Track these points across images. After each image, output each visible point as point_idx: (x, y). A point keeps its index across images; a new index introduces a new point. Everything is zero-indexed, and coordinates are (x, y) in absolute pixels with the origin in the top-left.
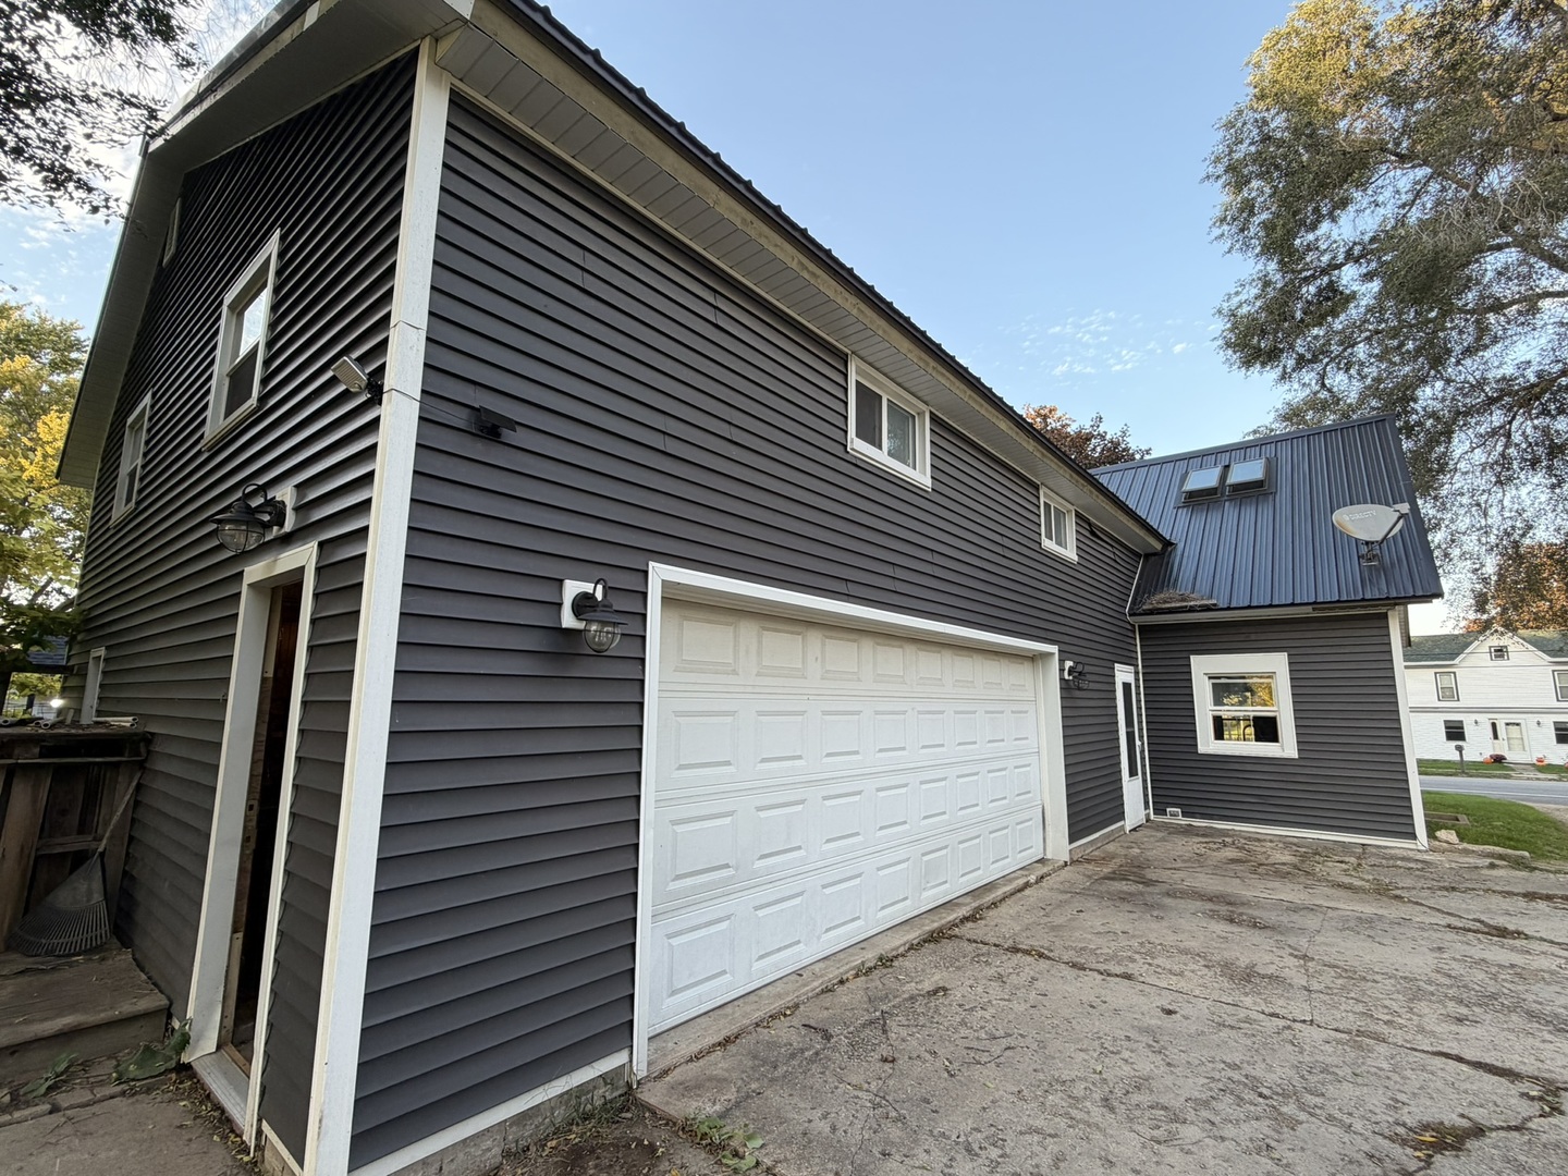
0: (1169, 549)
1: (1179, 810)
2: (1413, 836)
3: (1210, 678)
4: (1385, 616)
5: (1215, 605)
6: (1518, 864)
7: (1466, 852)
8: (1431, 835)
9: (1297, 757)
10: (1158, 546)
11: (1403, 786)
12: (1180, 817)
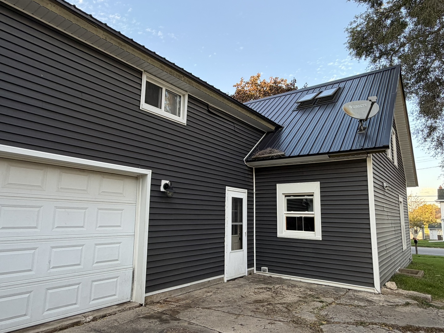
0: (280, 129)
1: (267, 268)
2: (372, 285)
3: (286, 196)
4: (365, 161)
5: (283, 155)
6: (424, 303)
7: (399, 295)
8: (383, 285)
9: (321, 240)
10: (273, 128)
11: (369, 256)
12: (267, 272)
